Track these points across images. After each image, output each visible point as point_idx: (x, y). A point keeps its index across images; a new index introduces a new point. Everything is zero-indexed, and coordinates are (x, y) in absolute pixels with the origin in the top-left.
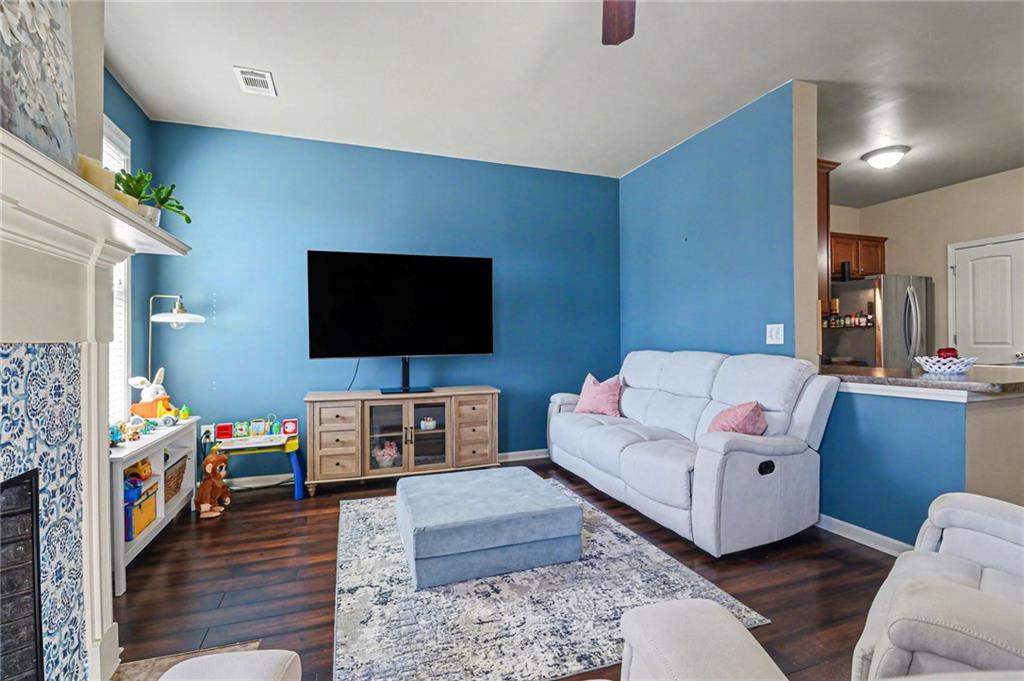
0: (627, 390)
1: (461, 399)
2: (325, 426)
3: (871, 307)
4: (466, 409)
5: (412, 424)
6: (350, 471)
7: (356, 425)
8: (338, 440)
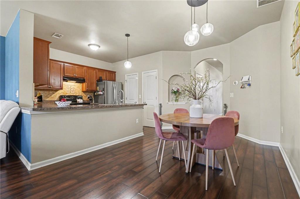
3: (104, 89)
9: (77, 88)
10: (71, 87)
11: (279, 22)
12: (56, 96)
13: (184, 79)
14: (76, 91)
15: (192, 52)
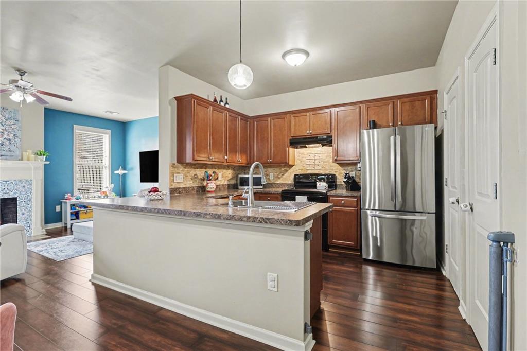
9: (327, 156)
10: (316, 158)
12: (290, 177)
14: (325, 163)
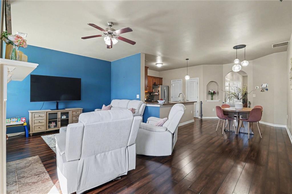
0: (112, 108)
1: (73, 111)
2: (36, 119)
3: (159, 91)
4: (74, 113)
5: (60, 117)
6: (43, 129)
7: (45, 118)
8: (39, 122)
11: (286, 52)
13: (218, 85)
15: (224, 65)
